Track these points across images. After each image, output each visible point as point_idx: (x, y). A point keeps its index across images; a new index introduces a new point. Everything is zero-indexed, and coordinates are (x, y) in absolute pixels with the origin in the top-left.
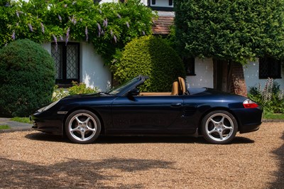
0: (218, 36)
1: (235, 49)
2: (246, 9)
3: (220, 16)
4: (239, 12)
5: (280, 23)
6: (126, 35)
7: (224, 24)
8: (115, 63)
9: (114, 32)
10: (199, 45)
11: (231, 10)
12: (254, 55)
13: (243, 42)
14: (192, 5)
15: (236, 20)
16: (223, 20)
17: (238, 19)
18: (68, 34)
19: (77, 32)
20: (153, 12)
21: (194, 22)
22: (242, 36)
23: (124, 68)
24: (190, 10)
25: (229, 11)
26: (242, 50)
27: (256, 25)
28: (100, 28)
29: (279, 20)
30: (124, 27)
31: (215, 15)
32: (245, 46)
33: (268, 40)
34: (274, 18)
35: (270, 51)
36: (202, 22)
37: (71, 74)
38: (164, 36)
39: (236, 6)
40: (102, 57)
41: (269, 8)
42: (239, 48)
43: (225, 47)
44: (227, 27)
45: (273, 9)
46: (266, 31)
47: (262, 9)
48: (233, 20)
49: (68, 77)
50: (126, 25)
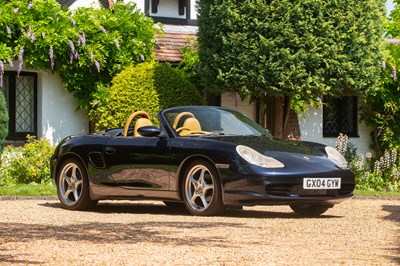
0: (271, 59)
1: (299, 79)
2: (315, 15)
3: (275, 26)
4: (305, 19)
5: (368, 39)
6: (114, 62)
7: (282, 39)
8: (96, 106)
9: (96, 56)
10: (241, 73)
11: (291, 17)
12: (329, 88)
13: (311, 67)
14: (229, 9)
15: (301, 33)
16: (279, 33)
17: (303, 31)
18: (21, 57)
19: (36, 54)
20: (157, 26)
21: (233, 35)
22: (309, 57)
23: (113, 113)
24: (225, 17)
25: (288, 18)
26: (310, 80)
27: (331, 41)
28: (73, 48)
29: (366, 34)
30: (111, 48)
31: (267, 25)
32: (313, 74)
33: (350, 65)
34: (359, 30)
35: (353, 82)
36: (245, 35)
37: (22, 124)
38: (175, 64)
39: (299, 9)
40: (75, 96)
41: (350, 14)
42: (305, 78)
43: (282, 76)
44: (286, 44)
45: (358, 16)
46: (346, 51)
47: (340, 15)
48: (296, 32)
49: (18, 129)
50: (114, 45)
